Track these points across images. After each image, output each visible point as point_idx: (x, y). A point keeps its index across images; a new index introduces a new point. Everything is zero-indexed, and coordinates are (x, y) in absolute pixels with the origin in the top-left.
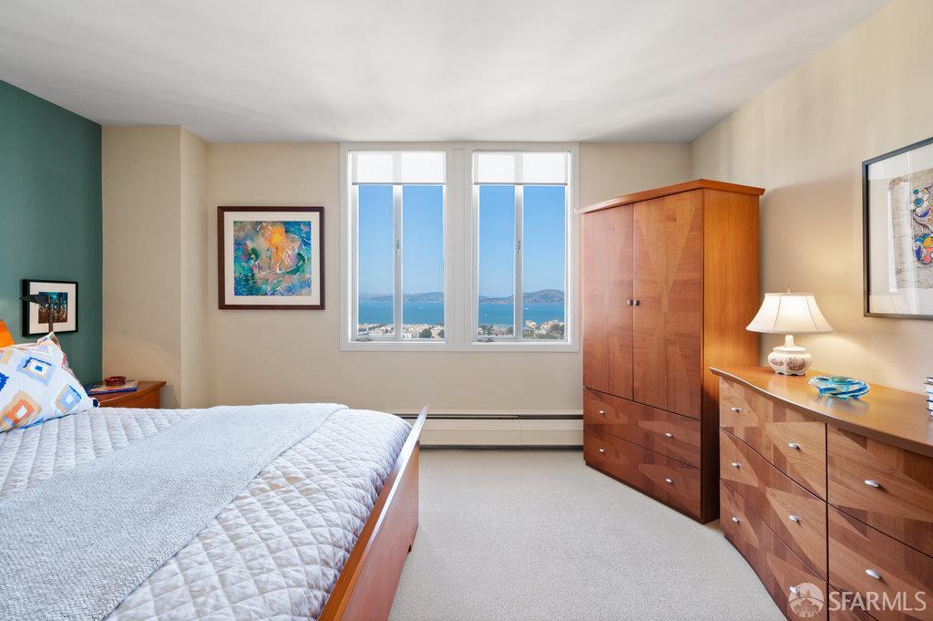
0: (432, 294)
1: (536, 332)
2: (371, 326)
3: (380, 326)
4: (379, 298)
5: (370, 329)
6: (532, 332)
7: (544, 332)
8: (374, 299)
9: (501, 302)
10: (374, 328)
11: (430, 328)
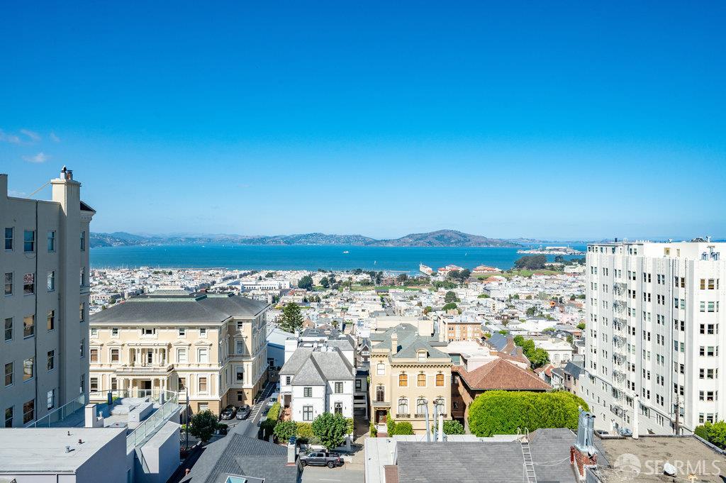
0: (311, 235)
1: (433, 279)
2: (242, 272)
3: (253, 273)
4: (251, 241)
5: (241, 276)
6: (428, 279)
7: (441, 279)
8: (244, 241)
9: (390, 245)
10: (245, 275)
11: (310, 275)
